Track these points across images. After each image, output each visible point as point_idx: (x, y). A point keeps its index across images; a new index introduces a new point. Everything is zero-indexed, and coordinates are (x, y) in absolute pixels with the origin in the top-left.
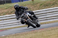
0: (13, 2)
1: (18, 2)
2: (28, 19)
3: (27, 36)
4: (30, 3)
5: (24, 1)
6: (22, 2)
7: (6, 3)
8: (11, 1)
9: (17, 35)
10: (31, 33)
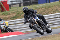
0: (40, 3)
1: (45, 3)
2: (36, 24)
3: (54, 39)
4: (57, 4)
5: (51, 2)
6: (49, 3)
7: (33, 4)
8: (37, 2)
9: (44, 38)
10: (58, 36)
